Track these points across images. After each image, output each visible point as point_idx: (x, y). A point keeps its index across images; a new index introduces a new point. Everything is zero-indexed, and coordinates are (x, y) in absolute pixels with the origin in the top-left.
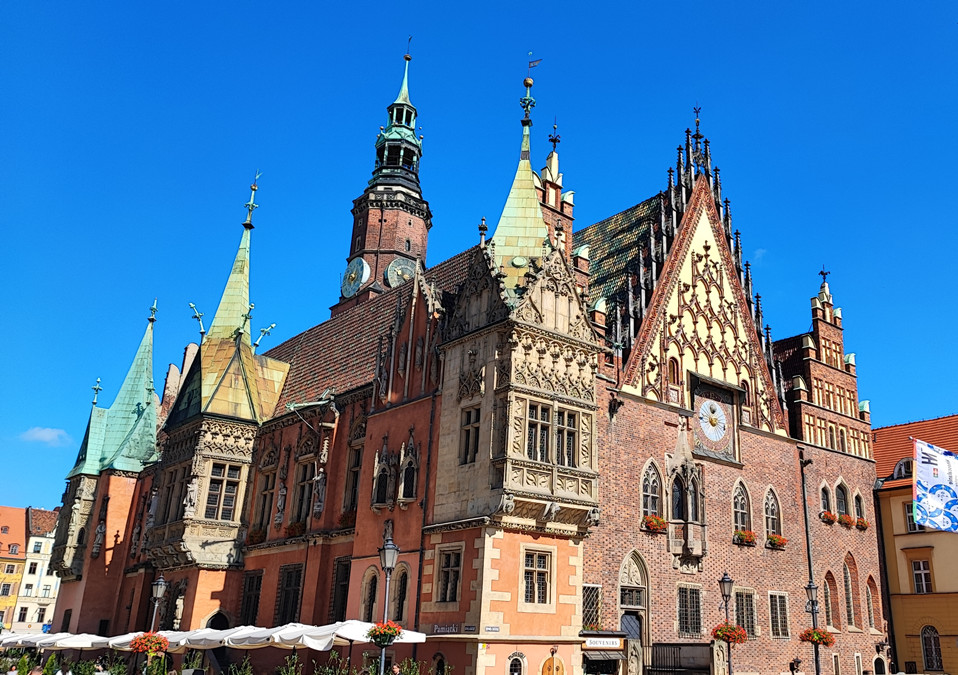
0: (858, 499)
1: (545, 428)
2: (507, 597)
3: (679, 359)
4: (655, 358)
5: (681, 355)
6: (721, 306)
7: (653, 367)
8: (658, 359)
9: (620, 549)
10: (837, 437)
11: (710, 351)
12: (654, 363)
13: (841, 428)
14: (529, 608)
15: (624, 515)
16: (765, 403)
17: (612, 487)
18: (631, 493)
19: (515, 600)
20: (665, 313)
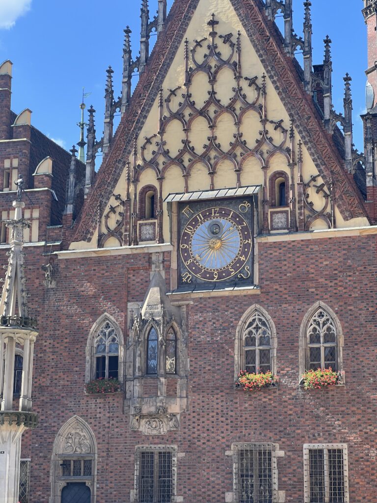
3: (156, 184)
4: (118, 197)
5: (161, 179)
6: (238, 89)
7: (114, 209)
9: (55, 419)
11: (211, 156)
12: (116, 203)
15: (62, 382)
16: (319, 189)
17: (49, 356)
18: (73, 359)
20: (136, 140)
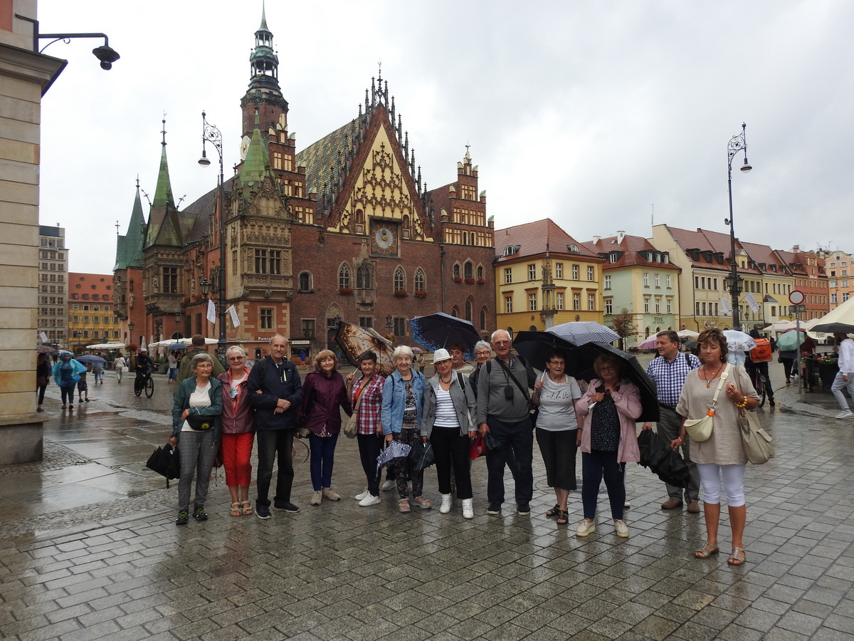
0: (480, 268)
1: (264, 260)
2: (253, 327)
3: (363, 210)
4: (347, 212)
5: (364, 208)
6: (392, 178)
7: (346, 216)
8: (350, 212)
10: (469, 237)
11: (383, 203)
12: (347, 214)
13: (471, 232)
14: (263, 330)
16: (419, 225)
18: (332, 278)
19: (256, 328)
20: (354, 188)
